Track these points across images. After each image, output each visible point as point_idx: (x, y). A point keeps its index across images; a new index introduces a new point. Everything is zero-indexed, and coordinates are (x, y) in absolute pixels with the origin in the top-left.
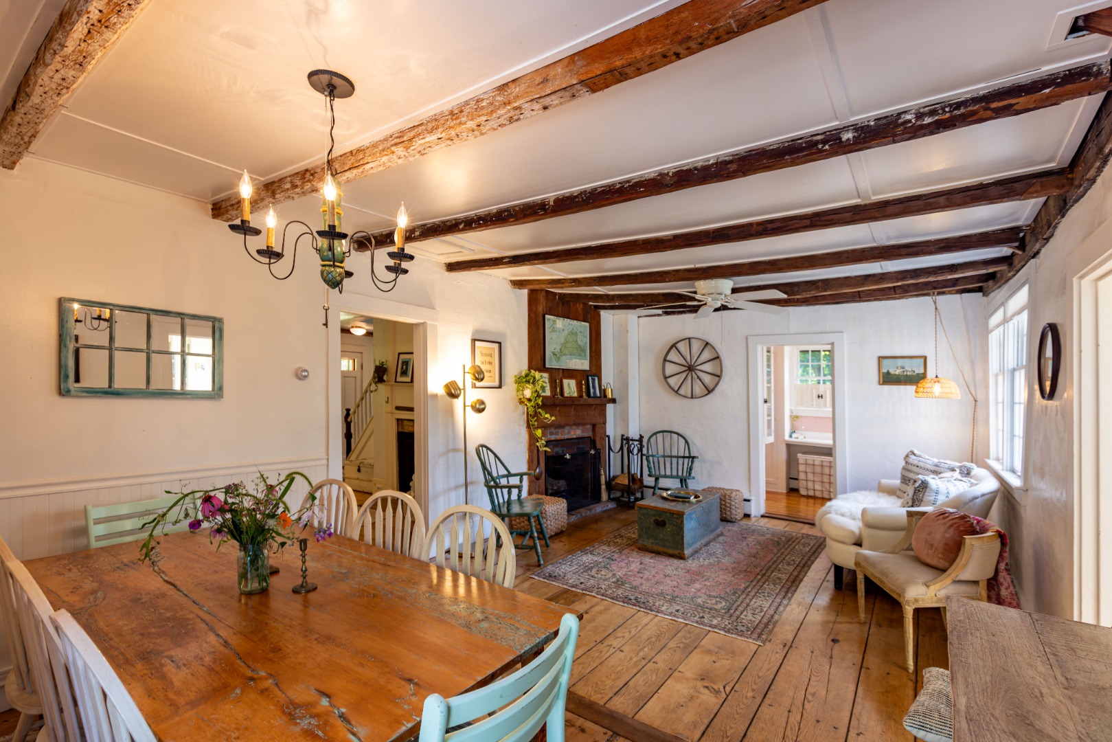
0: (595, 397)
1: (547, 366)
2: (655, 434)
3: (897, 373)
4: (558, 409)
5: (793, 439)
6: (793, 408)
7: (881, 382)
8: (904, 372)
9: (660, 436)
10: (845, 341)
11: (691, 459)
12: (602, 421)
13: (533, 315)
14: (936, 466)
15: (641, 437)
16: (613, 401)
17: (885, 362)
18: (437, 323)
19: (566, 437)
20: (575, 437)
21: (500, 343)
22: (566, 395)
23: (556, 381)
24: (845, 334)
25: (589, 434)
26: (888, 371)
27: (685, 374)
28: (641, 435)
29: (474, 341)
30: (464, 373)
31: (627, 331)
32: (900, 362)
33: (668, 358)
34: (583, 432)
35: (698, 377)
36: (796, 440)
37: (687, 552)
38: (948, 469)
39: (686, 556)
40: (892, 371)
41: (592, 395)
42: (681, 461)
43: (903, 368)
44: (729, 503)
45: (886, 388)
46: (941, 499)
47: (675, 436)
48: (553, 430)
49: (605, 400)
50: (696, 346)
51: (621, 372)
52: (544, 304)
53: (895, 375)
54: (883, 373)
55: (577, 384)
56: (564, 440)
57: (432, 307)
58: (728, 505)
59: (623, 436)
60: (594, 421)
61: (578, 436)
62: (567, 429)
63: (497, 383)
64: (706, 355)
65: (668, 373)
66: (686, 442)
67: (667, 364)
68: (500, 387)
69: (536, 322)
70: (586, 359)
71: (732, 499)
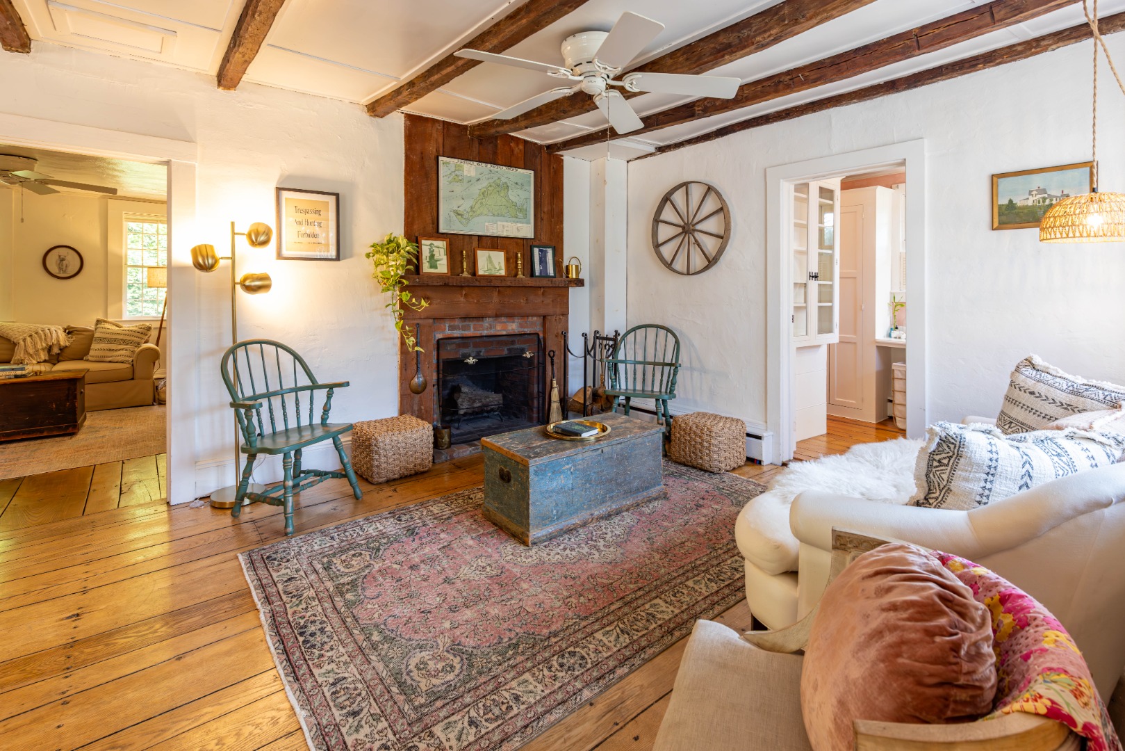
0: (544, 275)
1: (442, 229)
2: (634, 329)
3: (1030, 203)
4: (464, 292)
5: (892, 340)
6: (896, 290)
7: (996, 225)
8: (1044, 199)
9: (640, 332)
10: (927, 154)
11: (673, 368)
12: (558, 310)
13: (415, 158)
14: (1076, 393)
15: (617, 333)
16: (580, 283)
17: (1004, 184)
18: (194, 163)
19: (485, 333)
20: (504, 333)
21: (337, 195)
22: (481, 272)
23: (462, 252)
24: (926, 141)
25: (538, 329)
26: (1011, 201)
27: (680, 238)
28: (616, 332)
29: (279, 190)
30: (234, 234)
31: (605, 181)
32: (1037, 181)
33: (663, 217)
34: (521, 326)
35: (696, 241)
36: (897, 341)
37: (535, 533)
38: (1104, 401)
39: (530, 539)
40: (1019, 202)
41: (537, 273)
42: (659, 369)
43: (1044, 191)
44: (707, 442)
45: (1008, 234)
46: (1004, 491)
47: (662, 333)
48: (457, 322)
49: (564, 282)
50: (696, 193)
51: (597, 241)
52: (441, 140)
53: (1027, 207)
54: (1000, 207)
55: (507, 260)
56: (482, 337)
57: (189, 140)
58: (706, 444)
59: (596, 332)
60: (542, 311)
61: (512, 333)
62: (486, 323)
63: (333, 254)
64: (710, 205)
65: (661, 238)
66: (677, 342)
67: (661, 226)
68: (338, 258)
69: (423, 167)
70: (528, 223)
71: (714, 434)
